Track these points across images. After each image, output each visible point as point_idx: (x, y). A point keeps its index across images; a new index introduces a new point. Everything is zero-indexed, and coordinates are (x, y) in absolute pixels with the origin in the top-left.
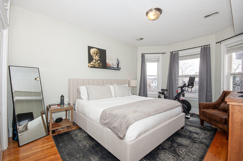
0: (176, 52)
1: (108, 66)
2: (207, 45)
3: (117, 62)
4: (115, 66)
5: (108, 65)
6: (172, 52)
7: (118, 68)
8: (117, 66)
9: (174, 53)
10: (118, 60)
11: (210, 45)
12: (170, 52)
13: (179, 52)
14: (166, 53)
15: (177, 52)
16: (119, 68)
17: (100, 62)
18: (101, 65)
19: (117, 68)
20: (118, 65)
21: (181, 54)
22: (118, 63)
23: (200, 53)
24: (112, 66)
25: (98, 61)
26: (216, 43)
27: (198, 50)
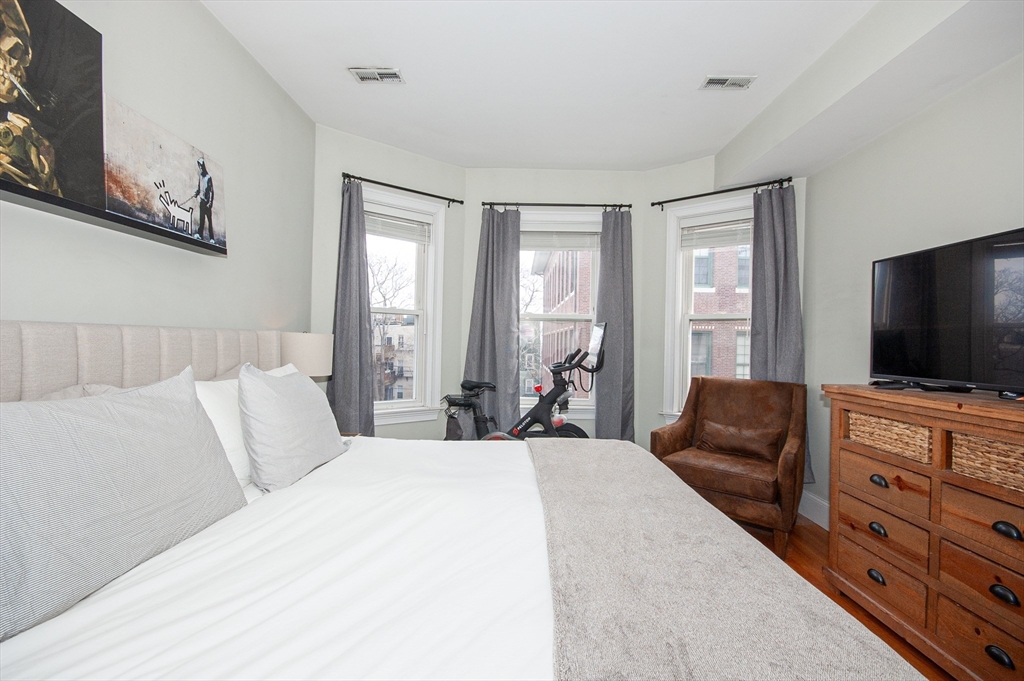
0: (508, 208)
1: (118, 195)
2: (621, 206)
3: (196, 180)
4: (186, 217)
5: (117, 182)
6: (491, 204)
7: (206, 233)
8: (197, 214)
9: (501, 209)
10: (204, 173)
11: (630, 206)
12: (484, 204)
13: (521, 208)
14: (462, 202)
15: (514, 208)
16: (212, 237)
17: (26, 131)
18: (42, 163)
19: (200, 232)
20: (206, 209)
21: (529, 219)
22: (206, 195)
23: (599, 229)
24: (157, 206)
25: (10, 116)
26: (653, 204)
27: (594, 219)
